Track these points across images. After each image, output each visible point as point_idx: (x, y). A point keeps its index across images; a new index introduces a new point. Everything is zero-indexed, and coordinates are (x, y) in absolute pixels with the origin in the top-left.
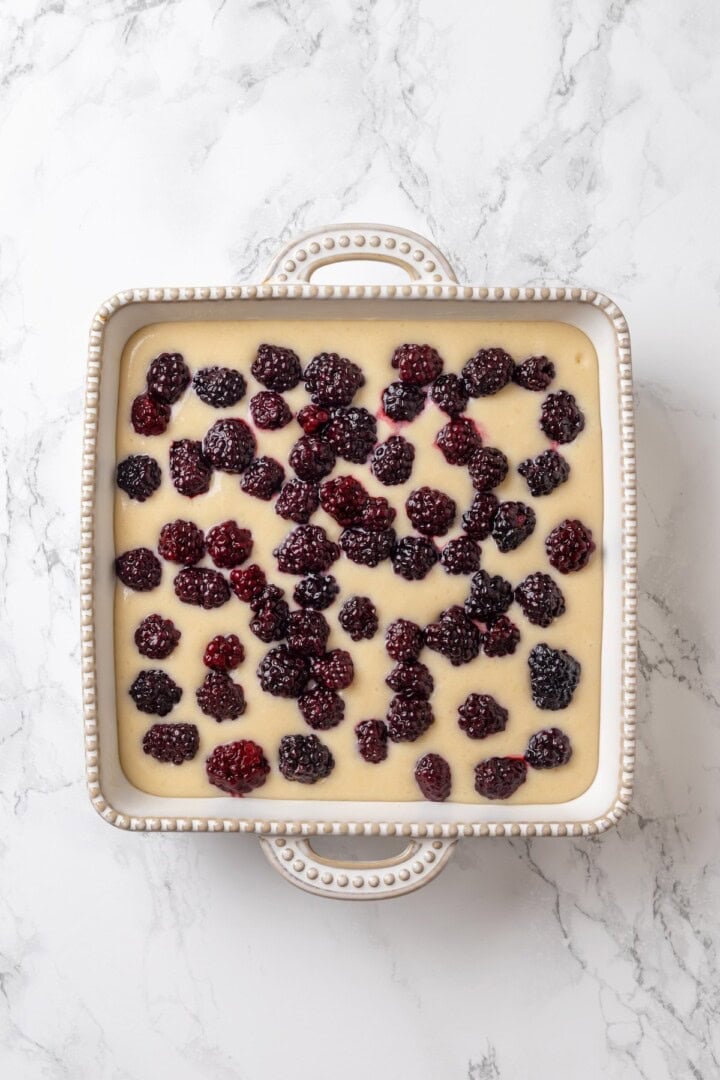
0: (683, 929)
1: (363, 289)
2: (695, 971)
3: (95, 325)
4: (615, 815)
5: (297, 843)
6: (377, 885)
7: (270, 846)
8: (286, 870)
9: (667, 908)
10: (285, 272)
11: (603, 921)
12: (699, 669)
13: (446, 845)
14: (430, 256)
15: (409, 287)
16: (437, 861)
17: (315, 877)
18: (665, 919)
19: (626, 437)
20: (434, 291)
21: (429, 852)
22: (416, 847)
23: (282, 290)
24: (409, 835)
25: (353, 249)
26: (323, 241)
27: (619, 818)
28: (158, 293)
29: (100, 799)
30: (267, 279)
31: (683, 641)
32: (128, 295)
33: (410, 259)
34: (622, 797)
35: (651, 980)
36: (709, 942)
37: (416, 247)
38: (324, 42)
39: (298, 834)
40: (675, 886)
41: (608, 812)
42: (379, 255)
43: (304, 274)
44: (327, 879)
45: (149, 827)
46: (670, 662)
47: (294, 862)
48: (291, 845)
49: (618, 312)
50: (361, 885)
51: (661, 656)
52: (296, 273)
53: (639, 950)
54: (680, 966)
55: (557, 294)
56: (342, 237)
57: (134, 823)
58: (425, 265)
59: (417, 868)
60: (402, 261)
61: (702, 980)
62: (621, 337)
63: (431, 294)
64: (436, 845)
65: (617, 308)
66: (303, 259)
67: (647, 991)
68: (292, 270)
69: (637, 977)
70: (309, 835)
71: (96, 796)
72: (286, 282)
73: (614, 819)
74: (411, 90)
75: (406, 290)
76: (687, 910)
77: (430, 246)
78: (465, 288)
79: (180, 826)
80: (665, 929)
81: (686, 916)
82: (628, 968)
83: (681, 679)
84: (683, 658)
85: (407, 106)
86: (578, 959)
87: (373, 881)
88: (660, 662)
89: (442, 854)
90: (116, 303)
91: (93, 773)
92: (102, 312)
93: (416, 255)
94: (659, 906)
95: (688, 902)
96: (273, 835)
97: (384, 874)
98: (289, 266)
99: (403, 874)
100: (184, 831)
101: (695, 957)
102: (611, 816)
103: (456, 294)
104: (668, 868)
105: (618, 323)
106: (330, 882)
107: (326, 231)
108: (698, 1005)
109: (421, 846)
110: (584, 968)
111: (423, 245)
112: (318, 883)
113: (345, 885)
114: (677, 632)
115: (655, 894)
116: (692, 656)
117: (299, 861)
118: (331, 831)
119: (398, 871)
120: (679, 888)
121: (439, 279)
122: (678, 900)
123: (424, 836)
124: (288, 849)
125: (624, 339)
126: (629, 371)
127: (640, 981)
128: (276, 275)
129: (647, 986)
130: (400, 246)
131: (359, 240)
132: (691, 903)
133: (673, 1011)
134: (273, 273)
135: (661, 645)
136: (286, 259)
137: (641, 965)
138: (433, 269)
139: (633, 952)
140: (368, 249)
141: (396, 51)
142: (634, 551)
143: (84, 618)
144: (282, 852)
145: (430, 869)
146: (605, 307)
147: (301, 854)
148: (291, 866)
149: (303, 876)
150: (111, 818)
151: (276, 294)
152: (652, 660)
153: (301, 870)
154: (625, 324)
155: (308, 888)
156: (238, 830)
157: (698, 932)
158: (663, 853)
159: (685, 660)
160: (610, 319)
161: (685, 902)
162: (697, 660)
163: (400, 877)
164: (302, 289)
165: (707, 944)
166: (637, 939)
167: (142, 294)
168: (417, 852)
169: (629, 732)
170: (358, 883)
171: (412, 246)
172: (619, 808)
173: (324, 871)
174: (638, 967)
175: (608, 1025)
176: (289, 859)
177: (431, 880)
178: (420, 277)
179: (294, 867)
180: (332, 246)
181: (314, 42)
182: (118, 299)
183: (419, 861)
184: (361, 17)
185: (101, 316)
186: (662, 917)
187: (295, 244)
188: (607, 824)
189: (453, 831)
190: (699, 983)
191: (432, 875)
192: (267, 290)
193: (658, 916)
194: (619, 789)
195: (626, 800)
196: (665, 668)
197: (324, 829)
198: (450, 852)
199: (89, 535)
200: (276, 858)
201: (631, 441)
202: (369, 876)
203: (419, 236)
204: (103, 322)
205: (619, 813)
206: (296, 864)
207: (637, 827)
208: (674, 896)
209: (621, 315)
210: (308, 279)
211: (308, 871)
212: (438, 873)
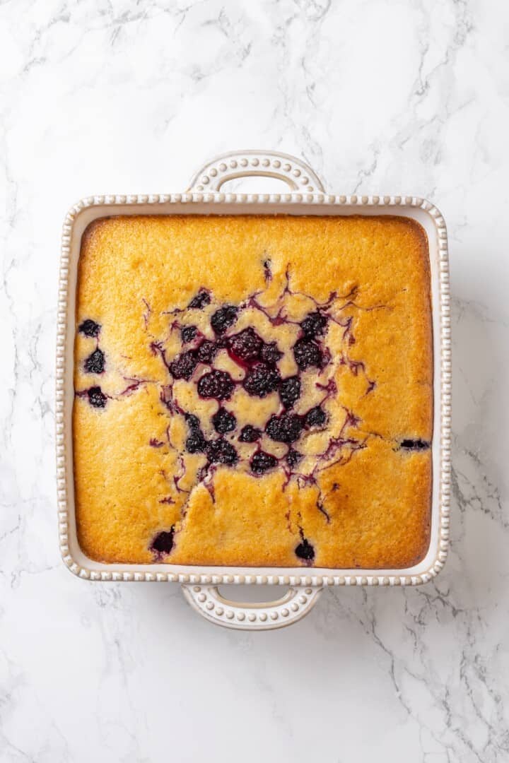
0: (480, 688)
1: (257, 196)
2: (488, 720)
3: (67, 222)
4: (435, 571)
5: (209, 590)
6: (265, 620)
7: (189, 591)
8: (200, 608)
9: (470, 673)
10: (202, 184)
11: (424, 680)
12: (499, 504)
13: (315, 591)
14: (305, 174)
15: (290, 195)
16: (309, 602)
17: (221, 614)
18: (468, 681)
19: (444, 302)
20: (308, 198)
21: (303, 597)
22: (293, 593)
23: (200, 197)
24: (289, 584)
25: (250, 168)
26: (229, 162)
27: (437, 573)
28: (112, 199)
29: (69, 558)
30: (189, 189)
31: (489, 485)
32: (90, 200)
33: (291, 175)
34: (440, 558)
35: (456, 723)
36: (498, 698)
37: (295, 167)
38: (252, 51)
39: (210, 583)
40: (476, 658)
41: (430, 568)
42: (269, 173)
43: (215, 186)
44: (230, 615)
45: (103, 578)
46: (479, 499)
47: (206, 603)
48: (204, 591)
49: (438, 214)
50: (254, 620)
51: (473, 495)
52: (210, 186)
53: (449, 702)
54: (478, 715)
55: (395, 200)
56: (242, 160)
57: (93, 575)
58: (301, 179)
59: (294, 608)
60: (286, 177)
61: (493, 725)
62: (440, 231)
63: (305, 200)
64: (308, 591)
65: (438, 211)
66: (215, 175)
67: (454, 731)
68: (207, 183)
69: (447, 720)
70: (217, 584)
71: (66, 555)
72: (203, 191)
73: (434, 574)
74: (313, 87)
75: (288, 197)
76: (484, 675)
77: (305, 166)
78: (330, 196)
79: (125, 577)
80: (468, 687)
81: (483, 679)
82: (441, 715)
83: (487, 511)
84: (489, 496)
85: (310, 99)
86: (405, 706)
87: (263, 617)
88: (472, 499)
89: (312, 598)
90: (82, 206)
91: (64, 539)
92: (72, 212)
93: (295, 172)
94: (465, 672)
95: (485, 670)
96: (191, 584)
97: (271, 612)
98: (205, 180)
99: (284, 612)
100: (128, 580)
101: (488, 708)
102: (432, 571)
103: (323, 200)
104: (472, 645)
105: (438, 221)
106: (232, 617)
107: (231, 156)
108: (489, 742)
109: (297, 592)
110: (409, 713)
111: (300, 165)
112: (224, 618)
113: (243, 620)
114: (485, 478)
115: (462, 663)
116: (495, 496)
117: (210, 602)
118: (233, 581)
119: (281, 610)
120: (479, 659)
121: (311, 189)
122: (478, 667)
123: (299, 585)
124: (202, 594)
125: (443, 233)
126: (447, 255)
127: (449, 724)
128: (196, 186)
129: (454, 727)
130: (284, 166)
131: (255, 162)
132: (487, 670)
133: (471, 746)
134: (193, 185)
135: (474, 487)
136: (202, 175)
137: (450, 713)
138: (307, 182)
139: (445, 703)
140: (261, 168)
141: (303, 59)
142: (449, 383)
143: (58, 429)
144: (198, 596)
145: (303, 609)
146: (429, 210)
147: (212, 597)
148: (204, 606)
149: (213, 613)
150: (76, 572)
151: (195, 199)
152: (466, 498)
153: (212, 609)
154: (443, 222)
155: (216, 621)
156: (166, 580)
157: (491, 691)
158: (469, 634)
159: (490, 499)
160: (433, 219)
161: (483, 669)
162: (498, 498)
163: (282, 614)
164: (213, 196)
165: (497, 700)
166: (448, 694)
167: (100, 199)
168: (294, 596)
169: (445, 511)
170: (252, 618)
171: (292, 167)
172: (438, 566)
173: (228, 610)
174: (447, 714)
175: (425, 754)
176: (203, 601)
177: (304, 616)
178: (298, 188)
179: (207, 606)
180: (235, 166)
181: (245, 50)
182: (83, 203)
183: (296, 603)
184: (279, 34)
185: (72, 215)
186: (466, 679)
187: (209, 165)
188: (429, 577)
189: (320, 582)
190: (490, 727)
191: (305, 612)
192: (189, 198)
193: (464, 678)
194: (438, 552)
195: (443, 559)
196: (476, 503)
197: (228, 580)
198: (317, 596)
199: (62, 370)
200: (194, 601)
201: (447, 305)
202: (260, 613)
203: (297, 159)
204: (72, 219)
205: (438, 569)
206: (208, 604)
207: (451, 615)
208: (475, 665)
209: (440, 216)
210: (218, 190)
211: (217, 609)
212: (309, 611)
